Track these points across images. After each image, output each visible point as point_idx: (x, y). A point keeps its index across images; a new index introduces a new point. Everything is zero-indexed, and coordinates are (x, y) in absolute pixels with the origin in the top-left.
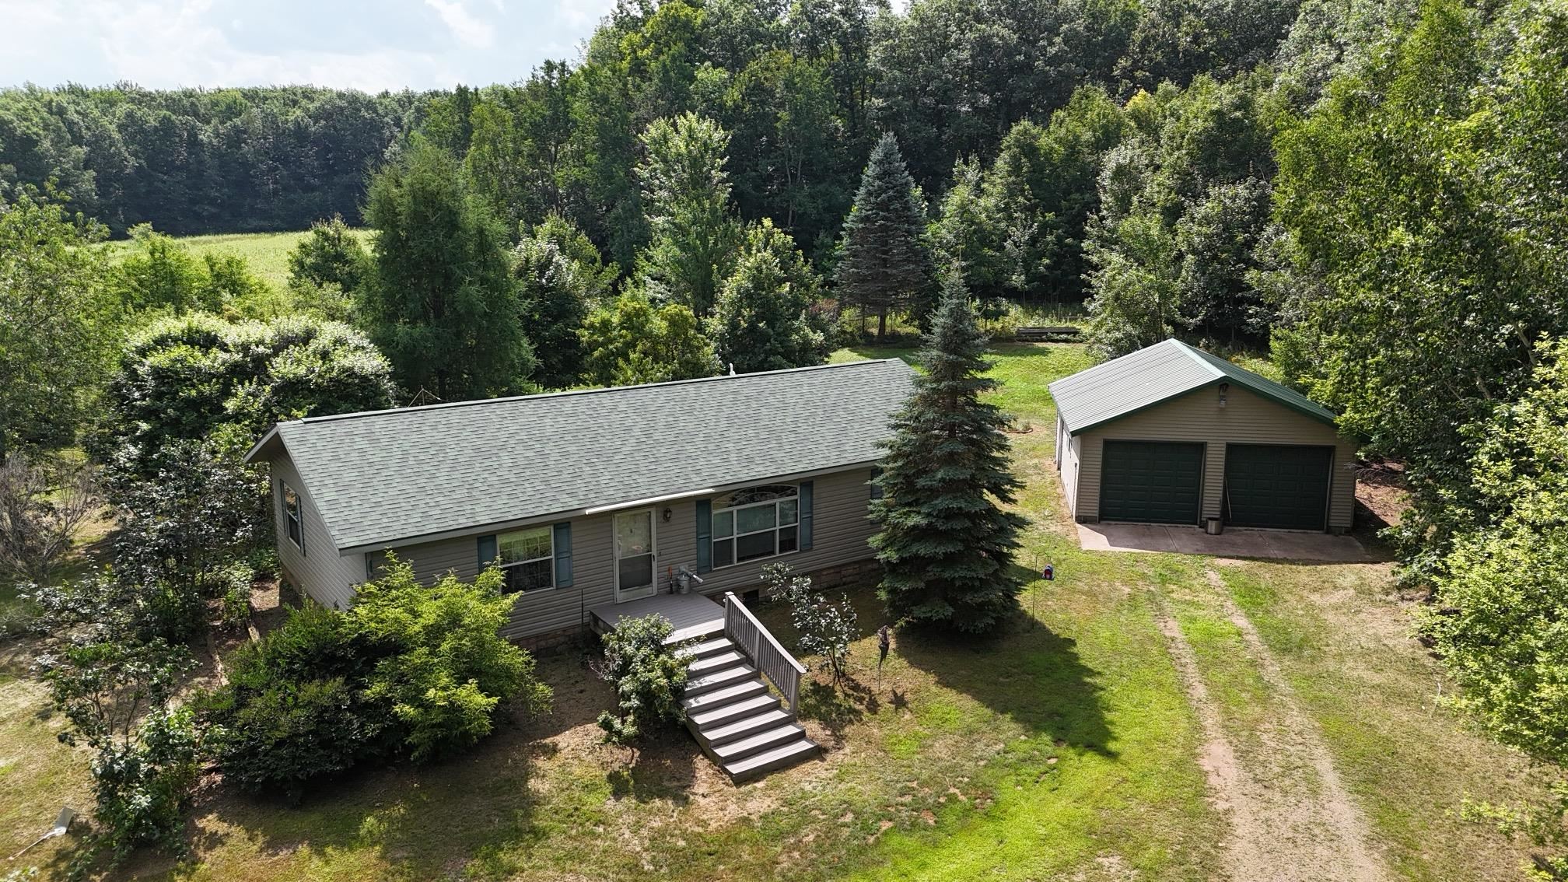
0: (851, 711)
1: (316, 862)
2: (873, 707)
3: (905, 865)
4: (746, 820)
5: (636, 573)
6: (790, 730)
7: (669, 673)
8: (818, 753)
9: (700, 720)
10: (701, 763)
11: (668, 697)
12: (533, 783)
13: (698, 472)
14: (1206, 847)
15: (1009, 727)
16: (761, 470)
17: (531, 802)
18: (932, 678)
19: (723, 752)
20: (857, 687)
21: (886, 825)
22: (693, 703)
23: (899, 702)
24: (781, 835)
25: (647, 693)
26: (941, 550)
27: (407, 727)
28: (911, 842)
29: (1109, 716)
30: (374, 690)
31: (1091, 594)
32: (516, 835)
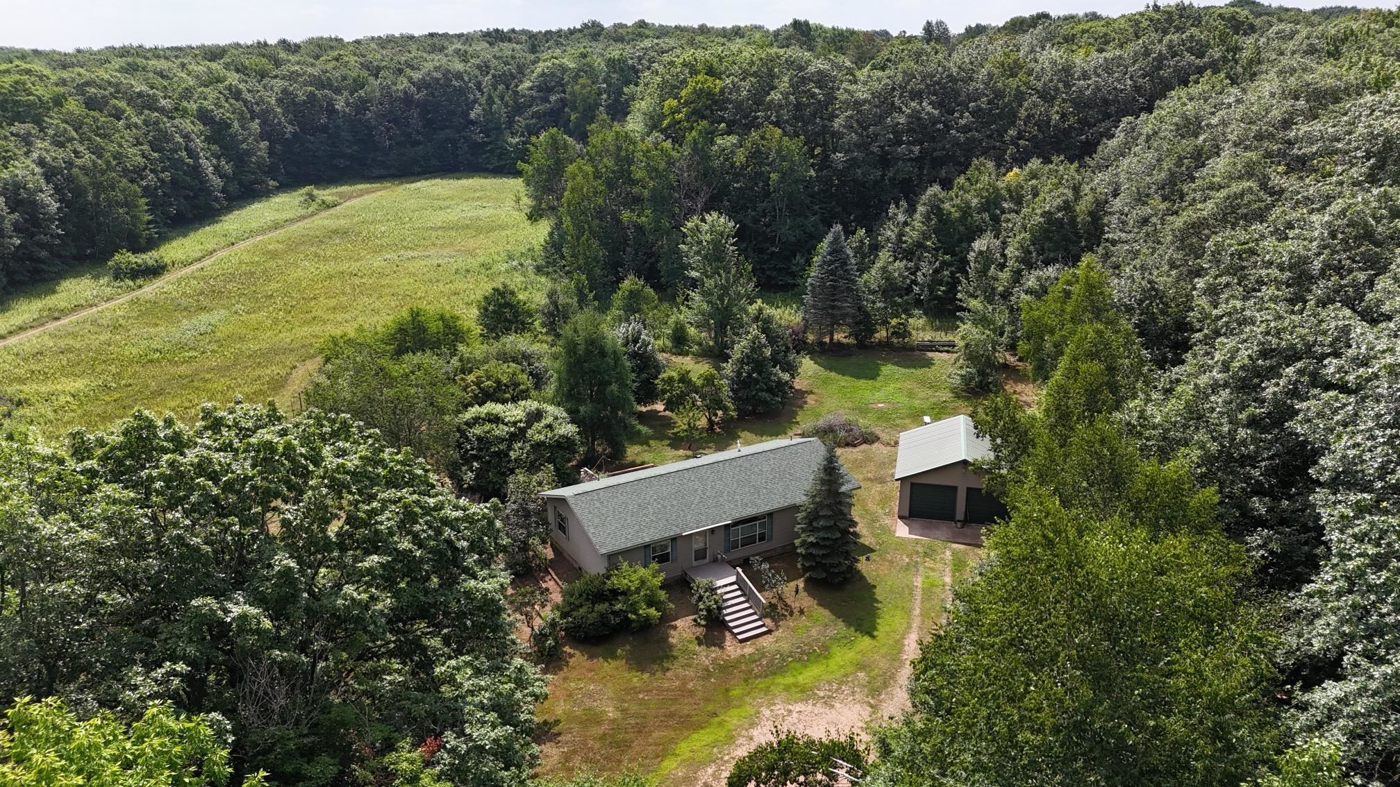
0: (783, 615)
1: (606, 664)
2: (791, 614)
3: (795, 673)
4: (743, 655)
5: (701, 555)
6: (760, 623)
7: (716, 602)
8: (769, 632)
9: (727, 618)
10: (728, 634)
11: (716, 611)
12: (670, 639)
13: (725, 513)
14: (894, 671)
15: (841, 624)
16: (750, 511)
17: (671, 647)
18: (816, 602)
19: (735, 631)
20: (786, 605)
21: (790, 659)
22: (725, 612)
23: (802, 612)
24: (755, 661)
25: (709, 610)
26: (821, 553)
27: (631, 621)
28: (798, 665)
29: (878, 621)
30: (618, 606)
31: (891, 562)
32: (668, 657)
